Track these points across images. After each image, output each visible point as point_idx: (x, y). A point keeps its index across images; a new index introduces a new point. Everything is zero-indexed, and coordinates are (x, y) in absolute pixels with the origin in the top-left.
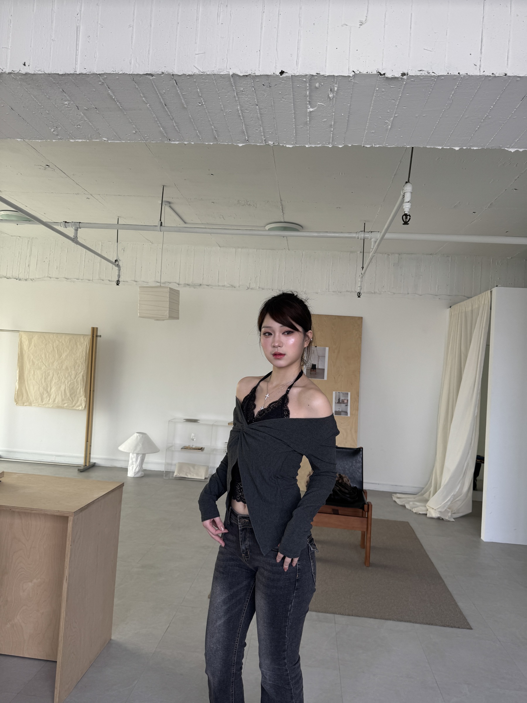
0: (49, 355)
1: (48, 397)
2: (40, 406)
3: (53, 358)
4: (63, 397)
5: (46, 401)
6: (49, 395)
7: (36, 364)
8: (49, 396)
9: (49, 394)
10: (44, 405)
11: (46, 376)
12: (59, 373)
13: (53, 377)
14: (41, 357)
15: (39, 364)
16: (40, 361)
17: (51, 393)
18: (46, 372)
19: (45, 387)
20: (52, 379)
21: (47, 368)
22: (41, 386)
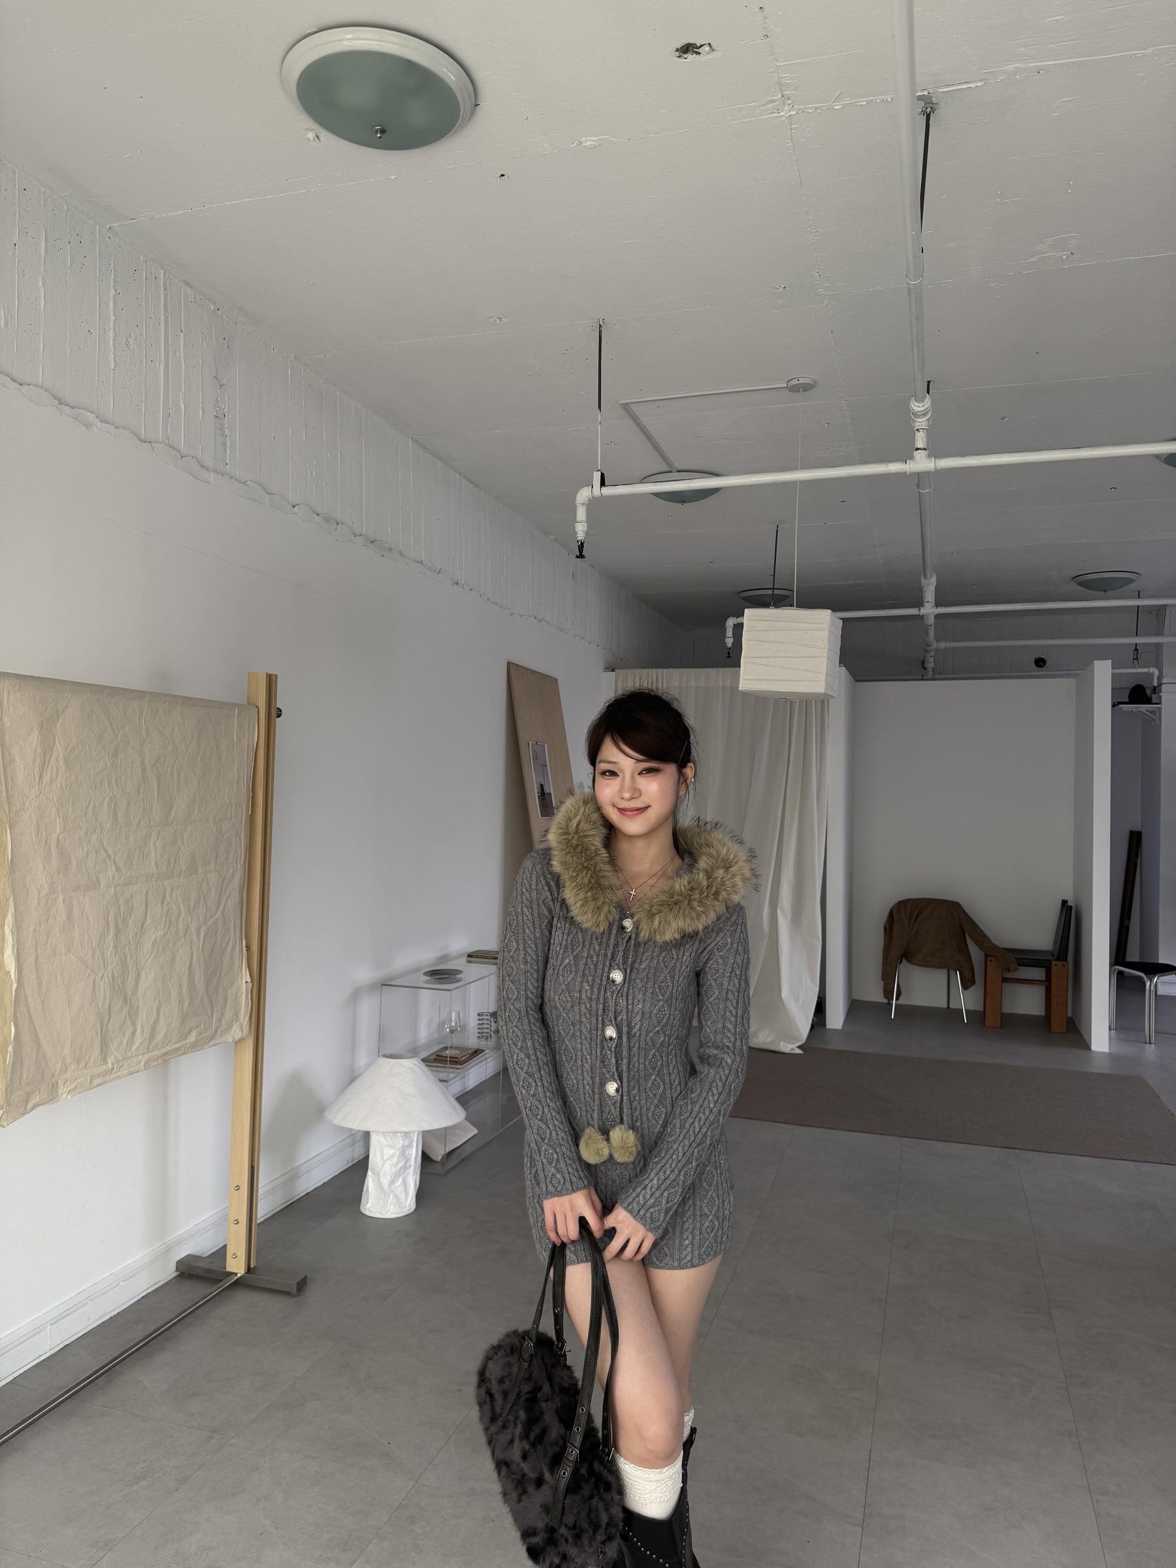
0: (129, 804)
1: (129, 1022)
2: (96, 1082)
3: (142, 823)
4: (186, 1004)
5: (121, 1044)
6: (133, 1015)
7: (74, 863)
8: (130, 1016)
9: (131, 1007)
10: (113, 1069)
11: (120, 920)
12: (169, 890)
13: (146, 913)
14: (96, 821)
15: (89, 858)
16: (92, 842)
17: (138, 999)
18: (118, 897)
19: (115, 978)
20: (141, 930)
21: (123, 878)
22: (101, 975)
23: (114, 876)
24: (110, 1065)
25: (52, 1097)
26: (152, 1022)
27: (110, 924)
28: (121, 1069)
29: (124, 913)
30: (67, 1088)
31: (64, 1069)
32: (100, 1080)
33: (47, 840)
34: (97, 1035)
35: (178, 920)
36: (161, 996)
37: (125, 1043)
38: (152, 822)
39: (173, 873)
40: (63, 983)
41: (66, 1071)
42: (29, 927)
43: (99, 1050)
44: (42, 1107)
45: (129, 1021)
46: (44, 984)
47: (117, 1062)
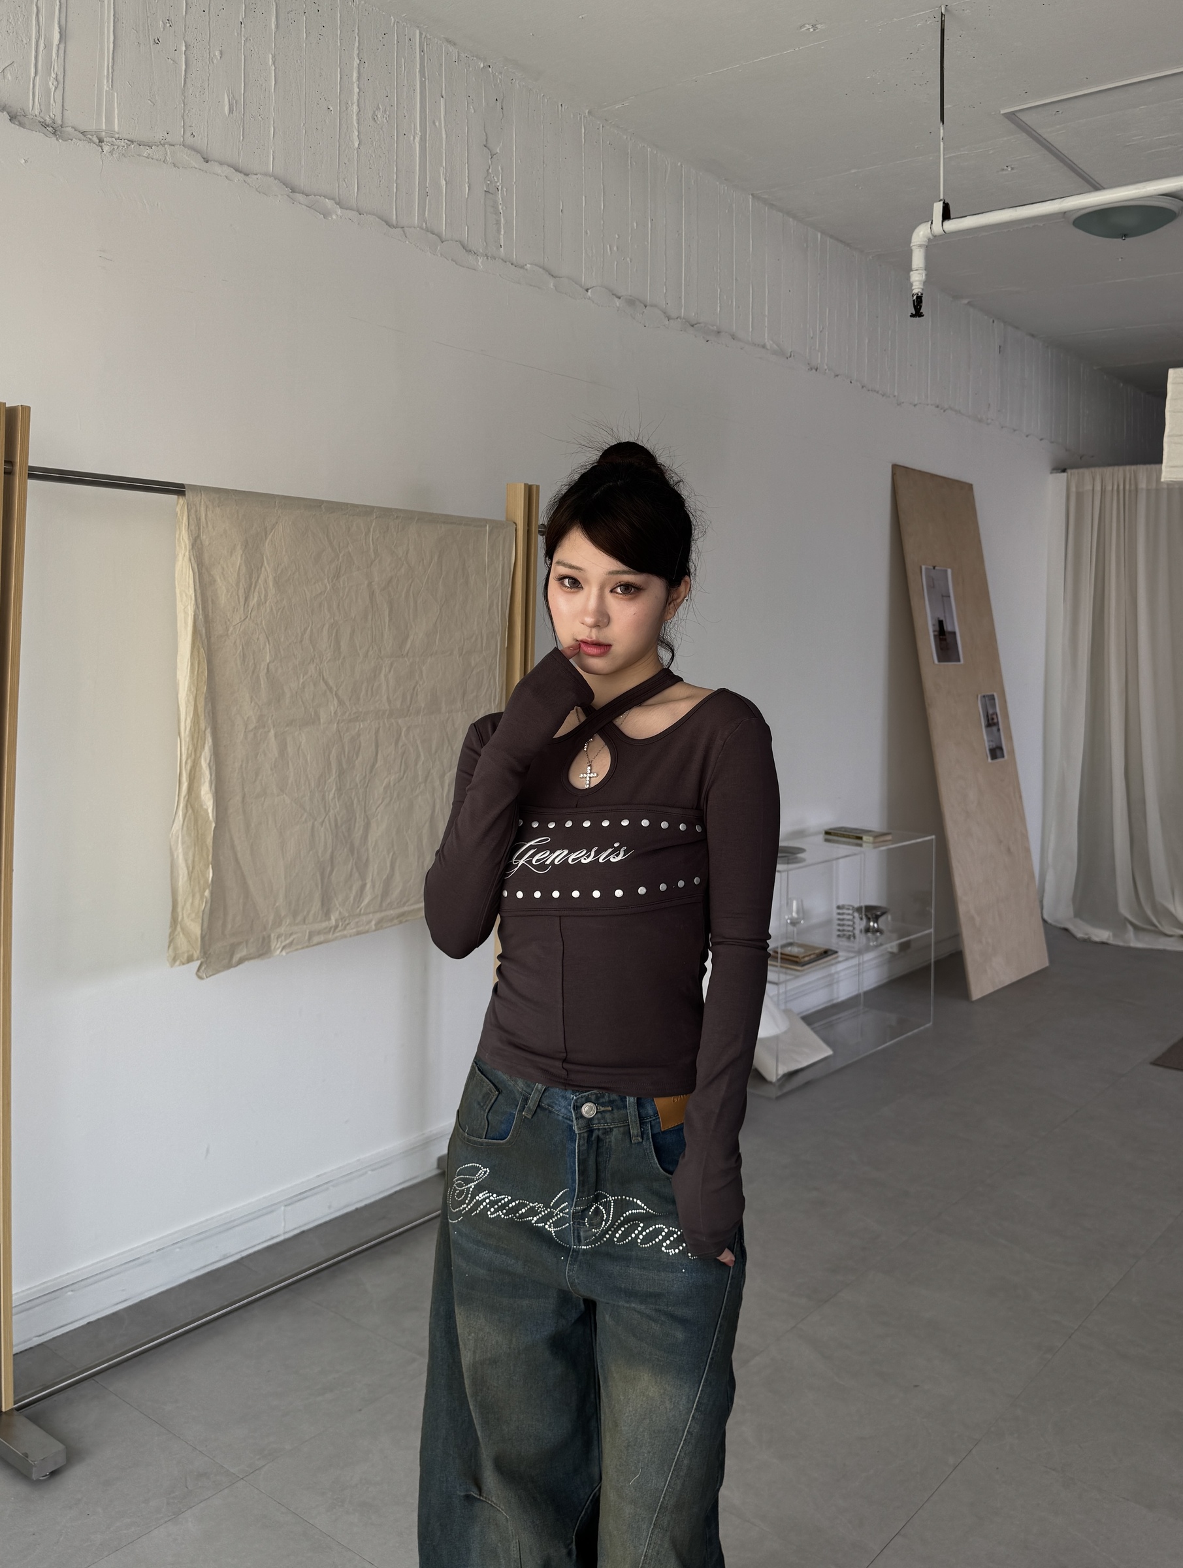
0: (353, 632)
2: (316, 939)
3: (371, 653)
5: (347, 898)
6: (361, 867)
7: (288, 695)
8: (357, 869)
10: (336, 927)
11: (344, 761)
12: (404, 730)
14: (314, 650)
15: (306, 690)
16: (309, 674)
17: (367, 850)
18: (342, 734)
19: (339, 824)
20: (371, 772)
21: (347, 714)
22: (321, 820)
23: (336, 711)
24: (333, 922)
25: (263, 951)
26: (385, 877)
27: (332, 763)
28: (348, 927)
29: (349, 753)
30: (281, 942)
31: (278, 922)
32: (322, 938)
33: (255, 667)
34: (317, 885)
35: (416, 764)
36: (395, 848)
37: (352, 898)
38: (383, 653)
39: (409, 710)
40: (276, 827)
41: (280, 924)
42: (234, 763)
43: (319, 904)
44: (252, 962)
45: (356, 875)
46: (253, 825)
47: (342, 919)
